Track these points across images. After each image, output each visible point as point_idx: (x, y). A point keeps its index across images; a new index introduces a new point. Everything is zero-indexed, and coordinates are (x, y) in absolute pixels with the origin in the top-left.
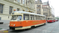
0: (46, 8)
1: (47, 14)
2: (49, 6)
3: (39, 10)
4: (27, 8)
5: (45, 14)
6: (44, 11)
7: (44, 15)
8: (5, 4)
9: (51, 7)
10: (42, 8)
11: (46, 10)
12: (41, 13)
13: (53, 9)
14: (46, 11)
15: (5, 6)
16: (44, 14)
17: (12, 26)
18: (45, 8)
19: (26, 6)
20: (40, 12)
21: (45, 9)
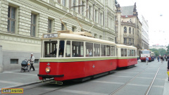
1: (132, 40)
2: (137, 18)
5: (128, 40)
6: (125, 32)
7: (125, 43)
10: (122, 25)
11: (130, 29)
12: (119, 37)
14: (130, 32)
16: (125, 39)
18: (127, 24)
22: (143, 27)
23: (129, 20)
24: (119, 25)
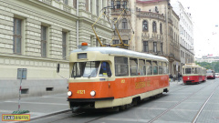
0: (157, 15)
1: (159, 45)
2: (169, 4)
3: (120, 26)
4: (79, 20)
5: (150, 46)
6: (145, 30)
7: (145, 50)
8: (28, 16)
9: (176, 9)
10: (138, 16)
11: (154, 24)
12: (133, 40)
13: (184, 17)
14: (155, 31)
15: (28, 24)
16: (145, 43)
17: (80, 97)
18: (149, 14)
19: (73, 12)
20: (126, 38)
21: (150, 22)
22: (181, 22)
23: (152, 8)
24: (133, 17)
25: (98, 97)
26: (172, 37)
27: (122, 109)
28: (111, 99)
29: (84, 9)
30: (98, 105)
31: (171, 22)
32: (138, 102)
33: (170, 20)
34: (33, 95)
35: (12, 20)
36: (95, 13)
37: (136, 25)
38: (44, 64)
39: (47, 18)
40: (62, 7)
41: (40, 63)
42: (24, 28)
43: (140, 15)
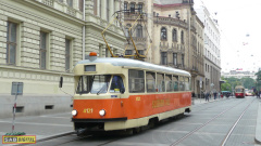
0: (178, 22)
1: (179, 57)
2: (192, 9)
4: (86, 26)
5: (170, 58)
6: (164, 38)
7: (163, 63)
9: (200, 15)
10: (156, 23)
11: (175, 32)
12: (149, 51)
14: (175, 40)
15: (25, 29)
16: (164, 54)
19: (78, 16)
20: (141, 48)
21: (170, 30)
22: (206, 30)
23: (172, 13)
24: (150, 23)
25: (108, 117)
26: (195, 48)
27: (136, 132)
28: (124, 119)
29: (92, 12)
30: (108, 127)
31: (194, 30)
32: (155, 124)
33: (193, 27)
34: (29, 114)
35: (6, 24)
36: (104, 17)
37: (153, 32)
38: (43, 77)
39: (48, 23)
40: (65, 10)
41: (39, 76)
42: (20, 34)
43: (158, 21)
